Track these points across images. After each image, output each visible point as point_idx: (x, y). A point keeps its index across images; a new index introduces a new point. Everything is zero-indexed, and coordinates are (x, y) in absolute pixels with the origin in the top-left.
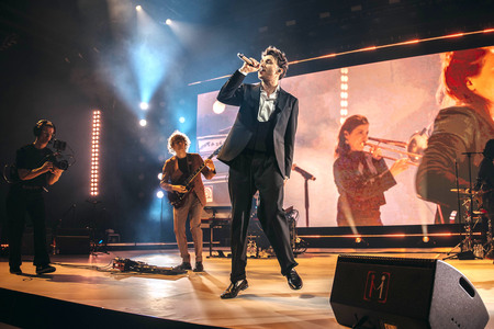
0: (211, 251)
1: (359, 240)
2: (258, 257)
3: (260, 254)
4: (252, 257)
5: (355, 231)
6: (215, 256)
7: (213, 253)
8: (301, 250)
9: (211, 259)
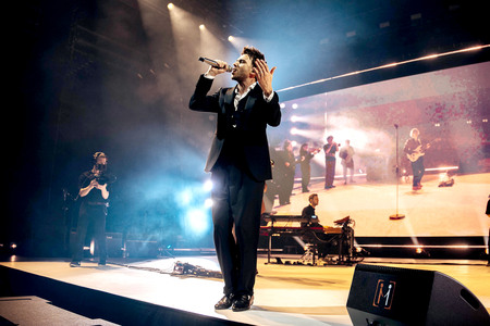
0: (269, 258)
1: (419, 251)
2: (314, 265)
3: (317, 262)
4: (309, 265)
5: (415, 241)
6: (273, 263)
7: (271, 260)
8: (358, 259)
9: (269, 265)
